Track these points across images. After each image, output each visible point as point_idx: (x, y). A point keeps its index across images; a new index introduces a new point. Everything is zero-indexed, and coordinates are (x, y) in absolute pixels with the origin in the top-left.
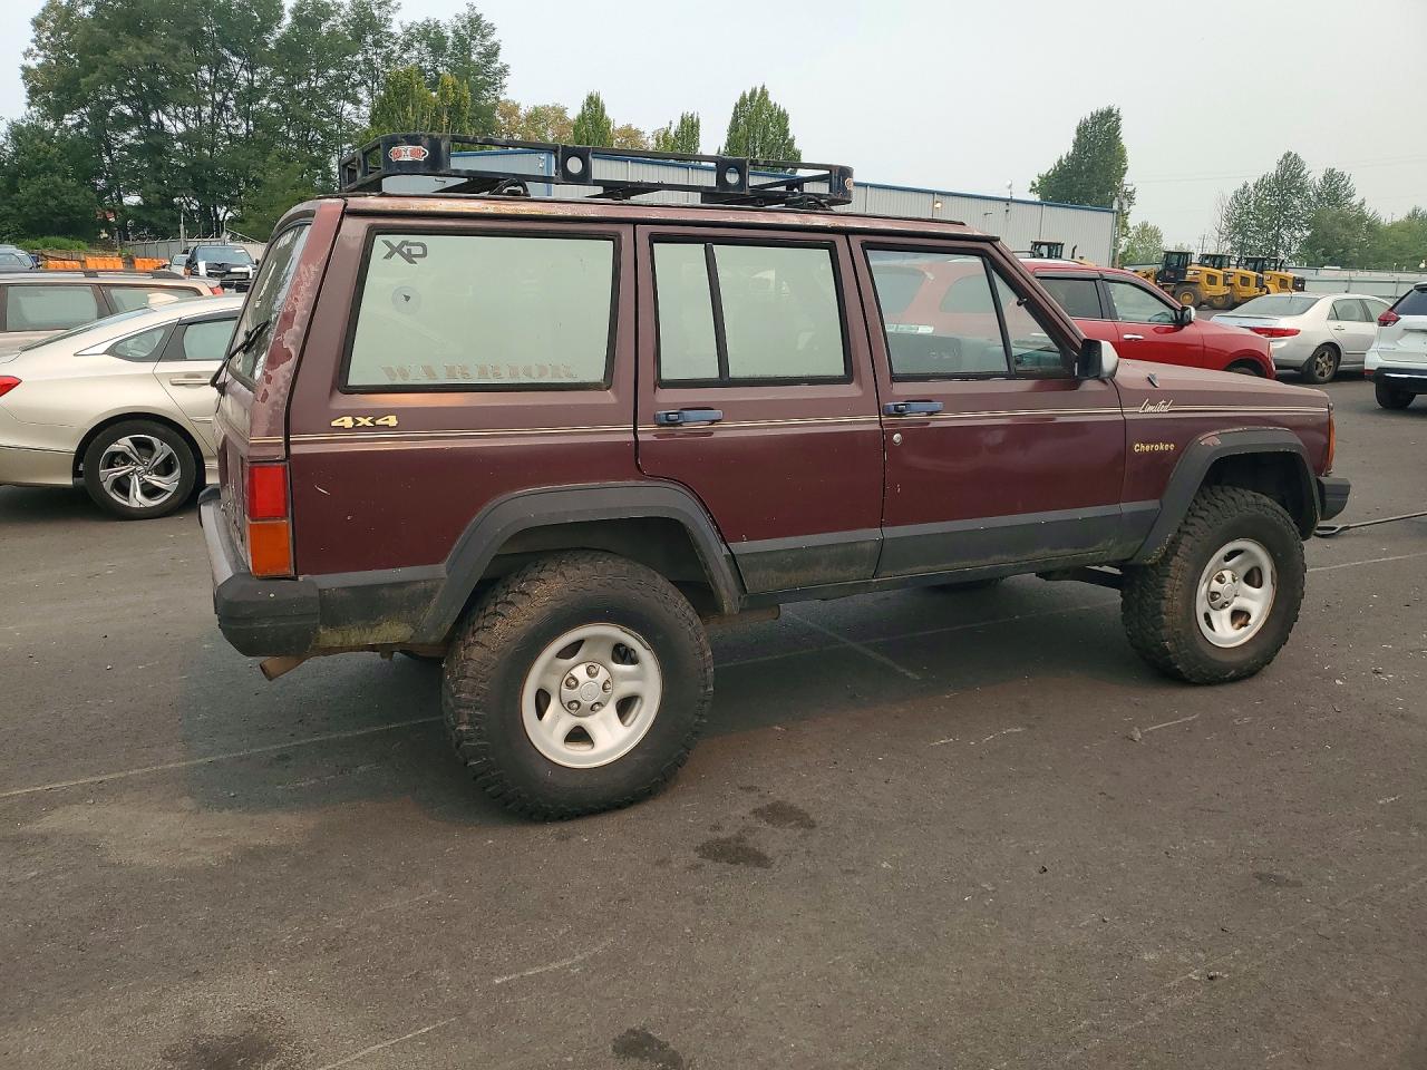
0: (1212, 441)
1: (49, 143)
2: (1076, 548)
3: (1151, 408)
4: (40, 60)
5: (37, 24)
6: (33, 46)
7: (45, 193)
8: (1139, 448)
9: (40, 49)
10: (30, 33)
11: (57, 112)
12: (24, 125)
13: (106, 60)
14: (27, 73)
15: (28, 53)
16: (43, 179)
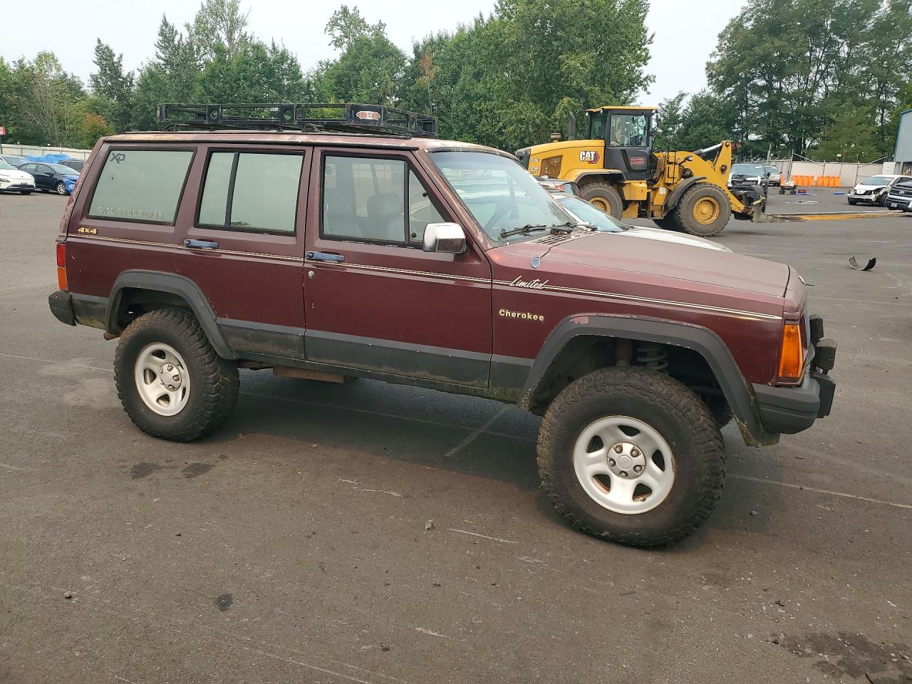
0: (582, 320)
1: (710, 106)
2: (453, 379)
3: (523, 284)
4: (718, 58)
5: (721, 36)
6: (717, 50)
7: (702, 134)
8: (502, 312)
9: (720, 51)
10: (716, 42)
11: (721, 87)
12: (700, 96)
13: (752, 53)
14: (709, 66)
15: (713, 55)
16: (703, 127)
